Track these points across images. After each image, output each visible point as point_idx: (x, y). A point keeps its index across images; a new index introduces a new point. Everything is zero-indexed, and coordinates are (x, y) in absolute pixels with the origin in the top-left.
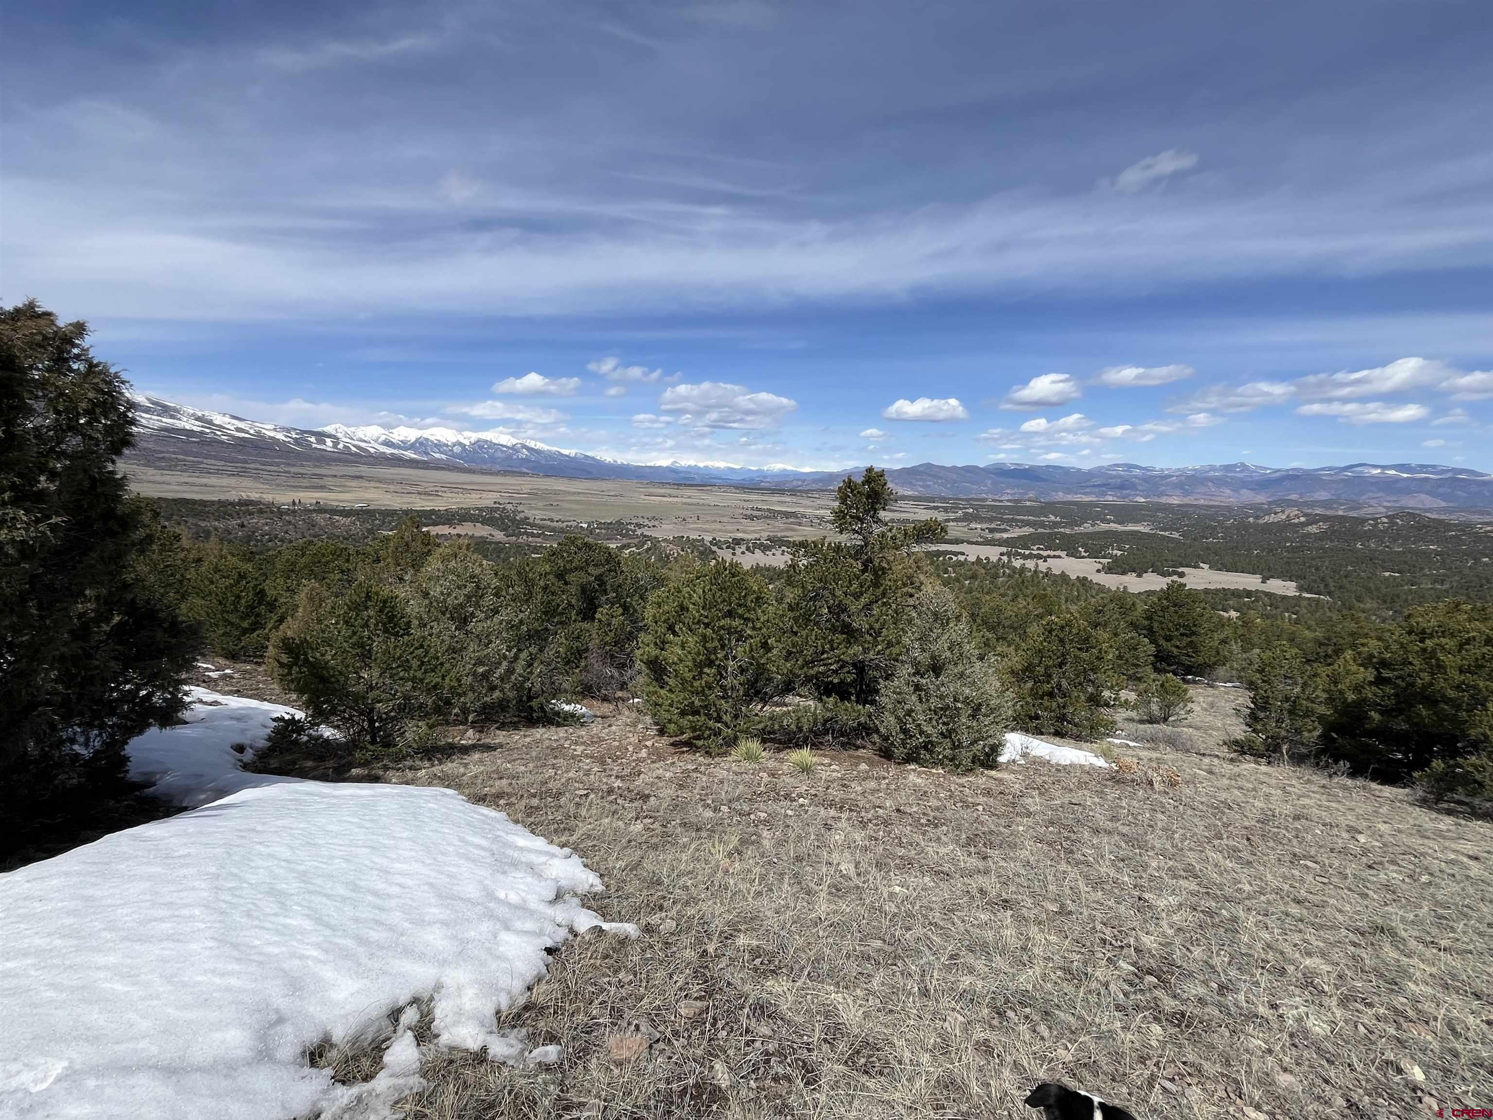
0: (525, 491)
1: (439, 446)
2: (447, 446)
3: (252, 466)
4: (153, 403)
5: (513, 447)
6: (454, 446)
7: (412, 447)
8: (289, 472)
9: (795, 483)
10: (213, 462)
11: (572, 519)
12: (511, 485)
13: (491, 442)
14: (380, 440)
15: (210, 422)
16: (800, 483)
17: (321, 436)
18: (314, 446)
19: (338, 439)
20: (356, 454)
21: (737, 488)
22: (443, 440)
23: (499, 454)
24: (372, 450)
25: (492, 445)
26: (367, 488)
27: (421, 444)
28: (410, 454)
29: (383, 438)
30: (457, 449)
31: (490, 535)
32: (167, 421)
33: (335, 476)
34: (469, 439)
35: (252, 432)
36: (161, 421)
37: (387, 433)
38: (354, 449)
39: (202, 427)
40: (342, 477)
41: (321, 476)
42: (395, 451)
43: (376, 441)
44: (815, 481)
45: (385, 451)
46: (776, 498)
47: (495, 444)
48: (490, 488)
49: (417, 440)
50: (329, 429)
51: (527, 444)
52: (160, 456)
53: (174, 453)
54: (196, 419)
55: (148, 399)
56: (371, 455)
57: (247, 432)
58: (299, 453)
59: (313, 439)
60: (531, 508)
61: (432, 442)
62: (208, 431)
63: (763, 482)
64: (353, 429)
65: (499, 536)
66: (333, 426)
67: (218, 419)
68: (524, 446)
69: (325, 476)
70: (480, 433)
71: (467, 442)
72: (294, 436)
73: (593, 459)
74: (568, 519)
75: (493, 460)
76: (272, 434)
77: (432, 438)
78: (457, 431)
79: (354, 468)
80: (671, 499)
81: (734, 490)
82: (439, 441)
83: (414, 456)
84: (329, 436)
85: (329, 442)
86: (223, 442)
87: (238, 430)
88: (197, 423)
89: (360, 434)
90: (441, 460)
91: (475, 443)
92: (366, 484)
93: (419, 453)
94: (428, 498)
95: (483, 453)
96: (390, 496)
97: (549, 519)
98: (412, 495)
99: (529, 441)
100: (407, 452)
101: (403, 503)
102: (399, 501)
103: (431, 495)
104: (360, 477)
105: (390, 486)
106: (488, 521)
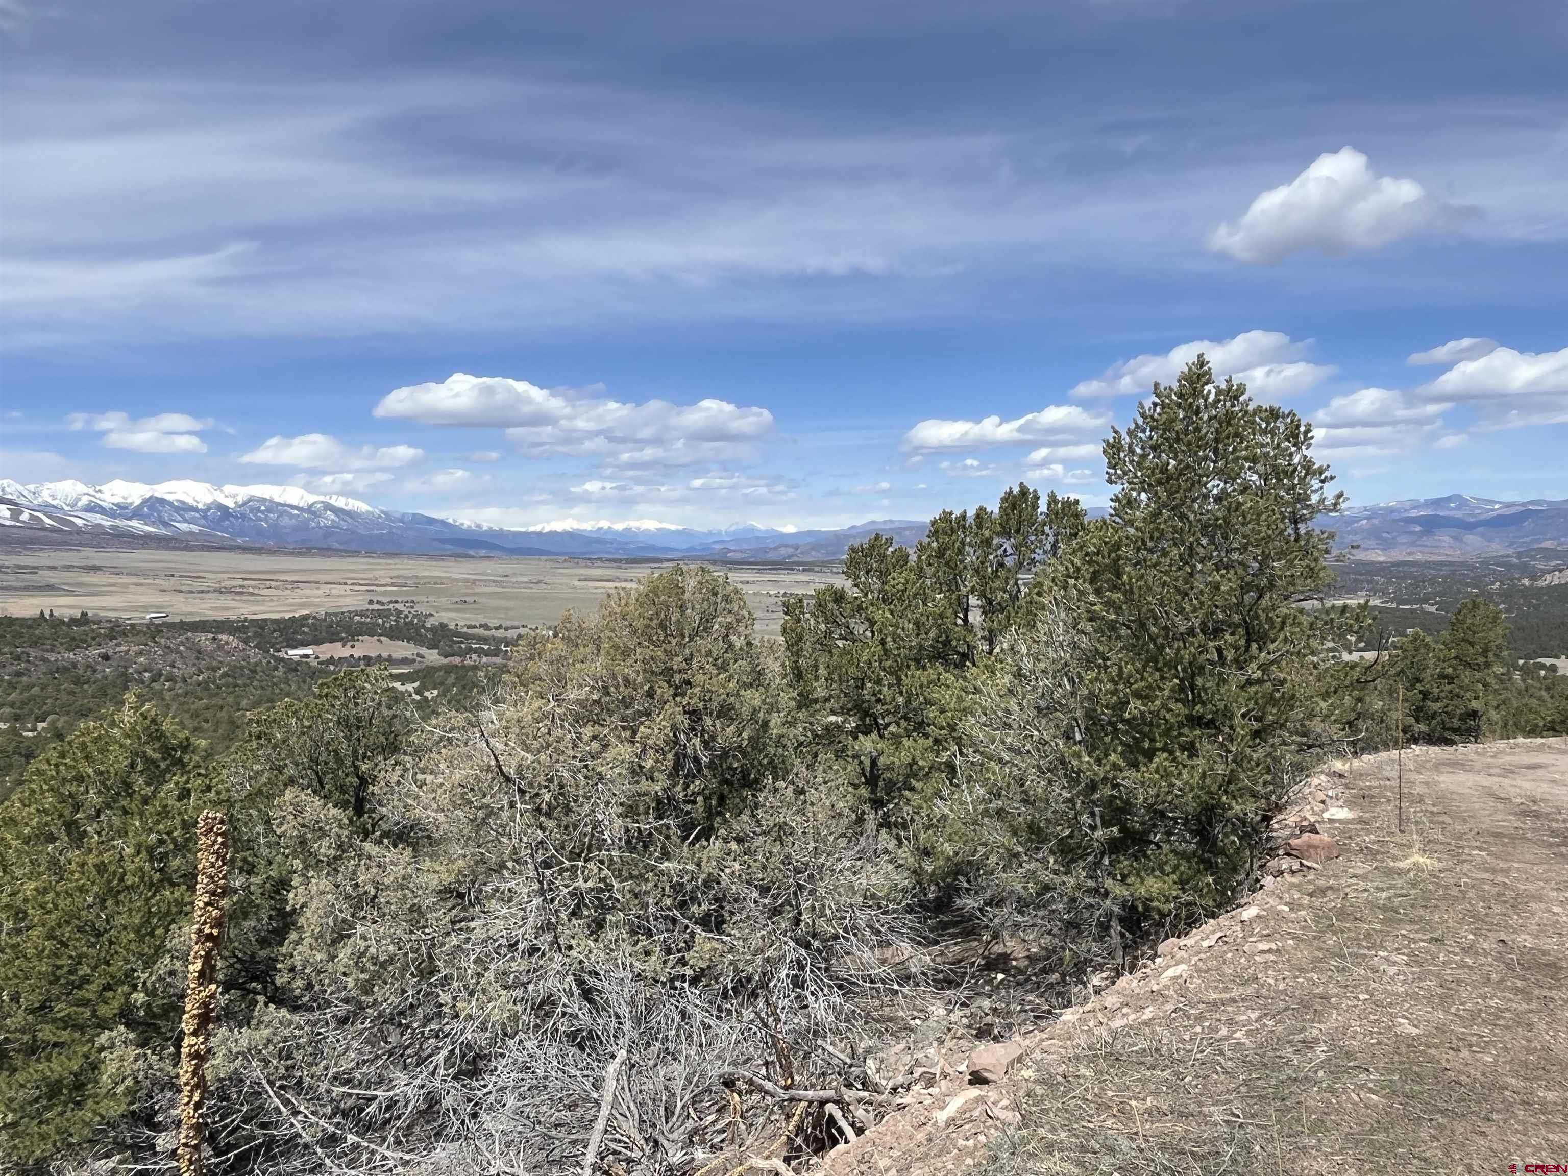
1: (183, 509)
2: (196, 510)
5: (309, 509)
6: (209, 509)
7: (136, 513)
9: (783, 551)
11: (520, 624)
12: (353, 571)
13: (271, 501)
14: (80, 504)
16: (790, 551)
19: (16, 504)
20: (53, 530)
22: (190, 501)
23: (286, 521)
24: (79, 522)
25: (273, 506)
27: (152, 508)
28: (136, 525)
29: (85, 500)
30: (214, 515)
31: (418, 655)
33: (53, 568)
34: (234, 496)
37: (92, 492)
38: (47, 521)
40: (69, 568)
41: (34, 570)
42: (116, 522)
43: (73, 505)
44: (815, 547)
46: (785, 577)
47: (279, 505)
48: (329, 578)
49: (145, 502)
51: (332, 502)
56: (79, 531)
60: (438, 609)
61: (170, 504)
63: (730, 551)
64: (32, 487)
65: (433, 657)
68: (328, 507)
69: (37, 568)
70: (251, 487)
71: (230, 503)
73: (443, 523)
74: (516, 623)
75: (278, 530)
77: (169, 498)
78: (213, 484)
82: (183, 502)
89: (45, 496)
90: (191, 533)
91: (244, 504)
92: (114, 579)
93: (154, 523)
94: (244, 598)
95: (261, 520)
96: (180, 597)
97: (481, 626)
98: (210, 595)
99: (334, 497)
100: (134, 523)
101: (212, 609)
102: (203, 606)
103: (242, 593)
104: (96, 569)
105: (157, 581)
106: (395, 634)
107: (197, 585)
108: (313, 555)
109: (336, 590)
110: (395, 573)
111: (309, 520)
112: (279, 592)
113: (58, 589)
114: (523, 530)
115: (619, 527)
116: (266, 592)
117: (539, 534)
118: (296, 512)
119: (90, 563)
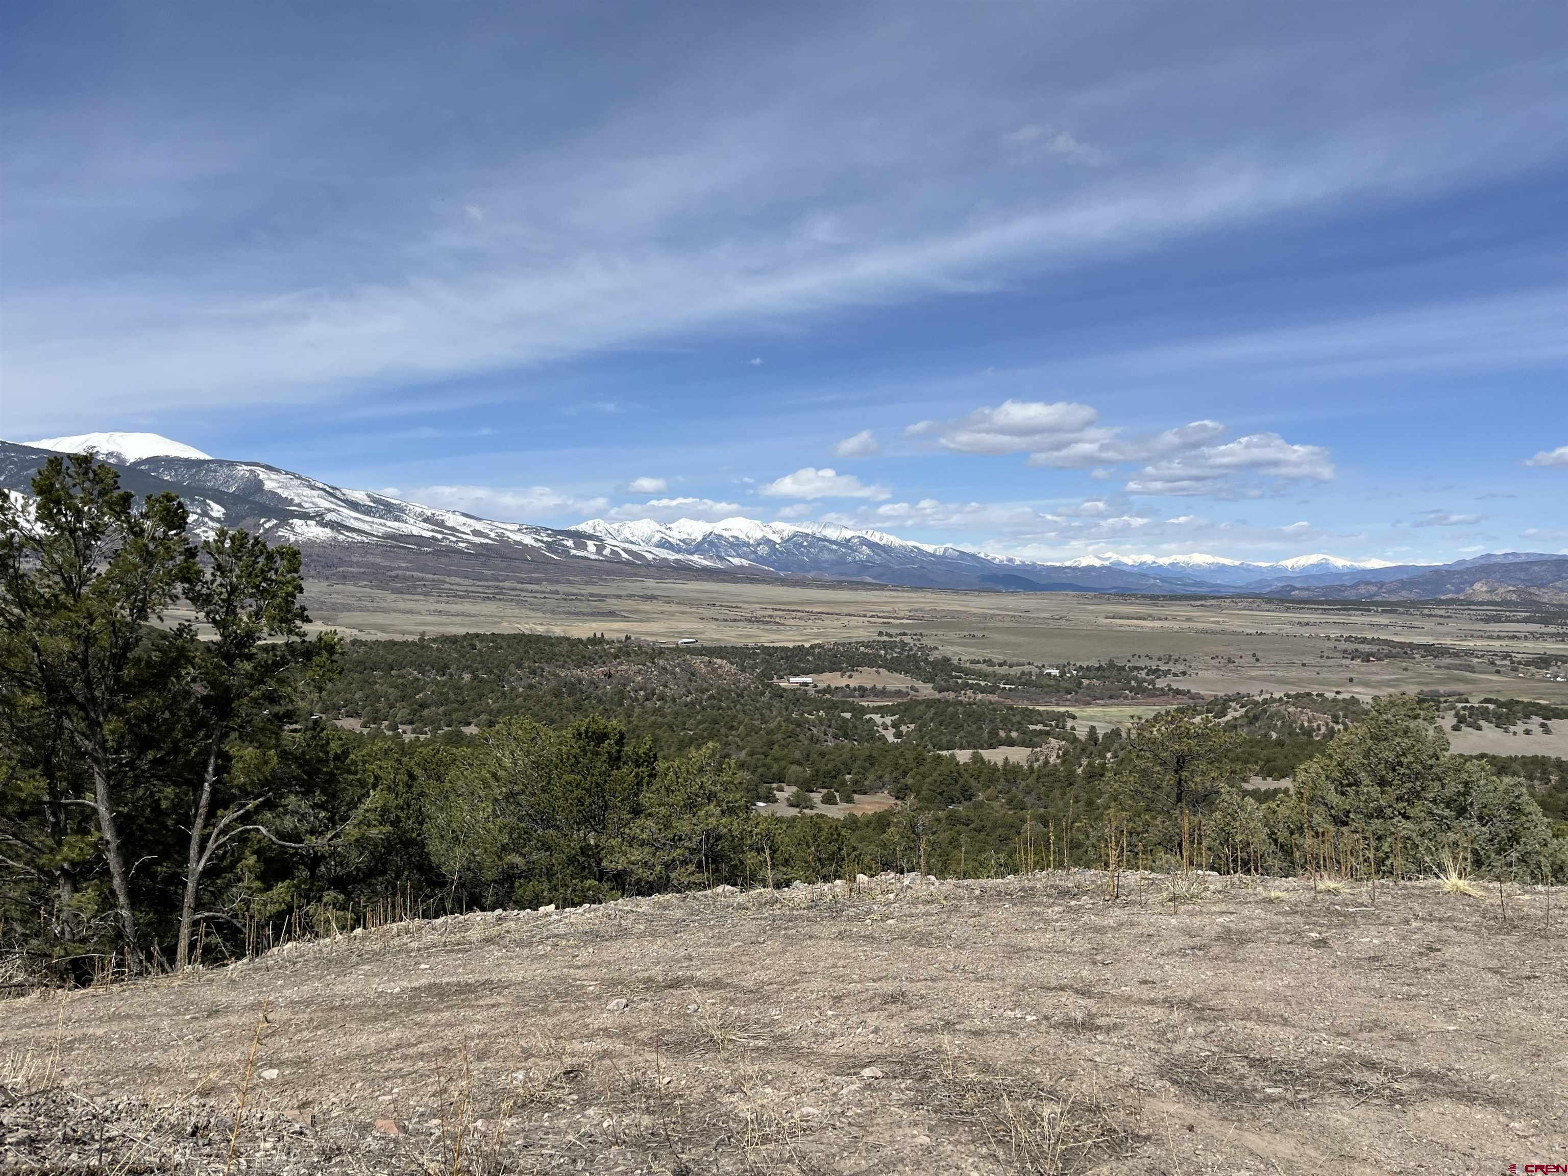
0: (902, 614)
1: (737, 545)
2: (748, 545)
3: (507, 584)
4: (374, 500)
5: (846, 544)
6: (759, 544)
7: (698, 548)
8: (557, 593)
9: (1363, 590)
10: (458, 580)
11: (1027, 661)
13: (813, 536)
14: (655, 540)
15: (441, 524)
16: (1373, 589)
17: (580, 538)
18: (574, 552)
19: (602, 540)
20: (628, 563)
21: (1270, 601)
22: (742, 536)
23: (826, 556)
24: (649, 556)
26: (672, 614)
27: (711, 544)
28: (697, 560)
29: (658, 537)
30: (763, 550)
31: (912, 688)
32: (393, 525)
33: (619, 597)
34: (781, 532)
35: (492, 535)
36: (385, 525)
37: (663, 530)
38: (624, 555)
39: (433, 531)
40: (630, 596)
41: (602, 598)
42: (680, 557)
43: (647, 542)
44: (1403, 585)
45: (669, 557)
46: (1358, 618)
47: (819, 539)
48: (851, 609)
49: (706, 538)
50: (585, 527)
51: (868, 537)
52: (394, 573)
53: (407, 569)
54: (424, 521)
55: (369, 496)
56: (648, 565)
57: (487, 536)
58: (556, 563)
59: (570, 543)
60: (944, 643)
61: (726, 539)
62: (440, 536)
63: (1294, 588)
64: (615, 526)
65: (927, 690)
66: (590, 522)
67: (452, 520)
68: (864, 542)
69: (606, 596)
70: (797, 524)
71: (776, 538)
72: (545, 539)
73: (974, 557)
74: (1022, 660)
75: (816, 564)
76: (516, 537)
77: (726, 534)
78: (763, 520)
79: (638, 584)
80: (1157, 624)
81: (1263, 606)
82: (737, 538)
83: (706, 563)
84: (591, 537)
85: (590, 544)
86: (460, 552)
87: (476, 533)
88: (426, 525)
89: (626, 533)
90: (742, 566)
91: (789, 539)
92: (666, 607)
93: (711, 557)
94: (768, 627)
95: (802, 553)
96: (713, 625)
97: (985, 661)
98: (741, 624)
99: (870, 532)
100: (695, 558)
101: (740, 636)
102: (733, 634)
103: (768, 623)
104: (653, 597)
105: (700, 610)
106: (894, 666)
107: (732, 614)
108: (842, 588)
109: (854, 621)
110: (917, 606)
111: (846, 554)
112: (802, 623)
113: (617, 615)
114: (1058, 564)
115: (1165, 561)
116: (792, 622)
117: (1075, 569)
118: (834, 547)
119: (649, 593)
